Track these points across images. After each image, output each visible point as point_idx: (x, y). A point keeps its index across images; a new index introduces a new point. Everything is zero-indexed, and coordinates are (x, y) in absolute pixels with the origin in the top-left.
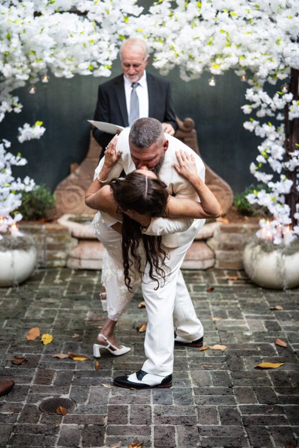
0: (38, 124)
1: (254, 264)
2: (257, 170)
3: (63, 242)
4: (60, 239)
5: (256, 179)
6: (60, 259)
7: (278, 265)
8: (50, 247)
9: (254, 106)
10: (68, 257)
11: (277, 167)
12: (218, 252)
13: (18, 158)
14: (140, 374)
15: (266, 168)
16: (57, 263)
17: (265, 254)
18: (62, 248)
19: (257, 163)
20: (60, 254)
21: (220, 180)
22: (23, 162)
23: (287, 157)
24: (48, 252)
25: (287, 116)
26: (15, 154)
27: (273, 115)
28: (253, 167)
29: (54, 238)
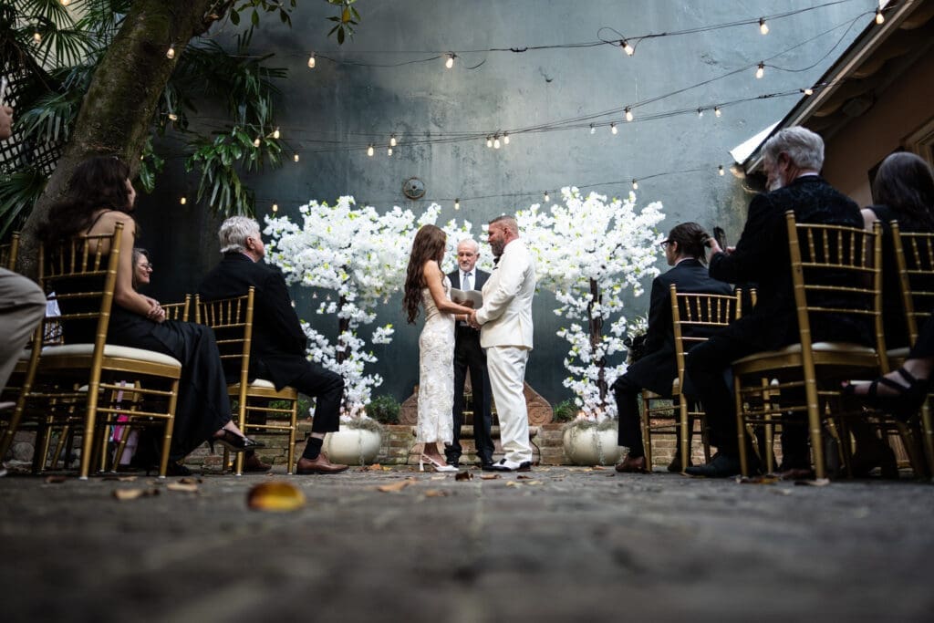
0: (389, 326)
1: (573, 442)
2: (570, 364)
3: (405, 439)
4: (403, 436)
5: (569, 371)
6: (402, 456)
7: (594, 439)
8: (394, 444)
9: (563, 309)
10: (410, 454)
11: (586, 358)
12: (541, 449)
13: (370, 355)
14: (503, 461)
15: (577, 361)
16: (399, 460)
17: (581, 431)
18: (404, 445)
19: (569, 358)
20: (402, 451)
21: (540, 397)
22: (374, 359)
23: (594, 351)
24: (391, 448)
25: (590, 316)
26: (368, 353)
27: (579, 317)
28: (566, 362)
29: (398, 435)
